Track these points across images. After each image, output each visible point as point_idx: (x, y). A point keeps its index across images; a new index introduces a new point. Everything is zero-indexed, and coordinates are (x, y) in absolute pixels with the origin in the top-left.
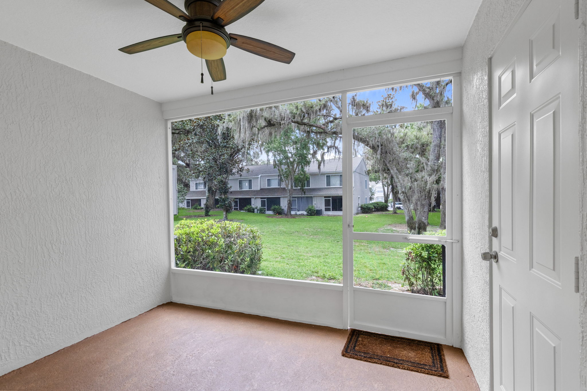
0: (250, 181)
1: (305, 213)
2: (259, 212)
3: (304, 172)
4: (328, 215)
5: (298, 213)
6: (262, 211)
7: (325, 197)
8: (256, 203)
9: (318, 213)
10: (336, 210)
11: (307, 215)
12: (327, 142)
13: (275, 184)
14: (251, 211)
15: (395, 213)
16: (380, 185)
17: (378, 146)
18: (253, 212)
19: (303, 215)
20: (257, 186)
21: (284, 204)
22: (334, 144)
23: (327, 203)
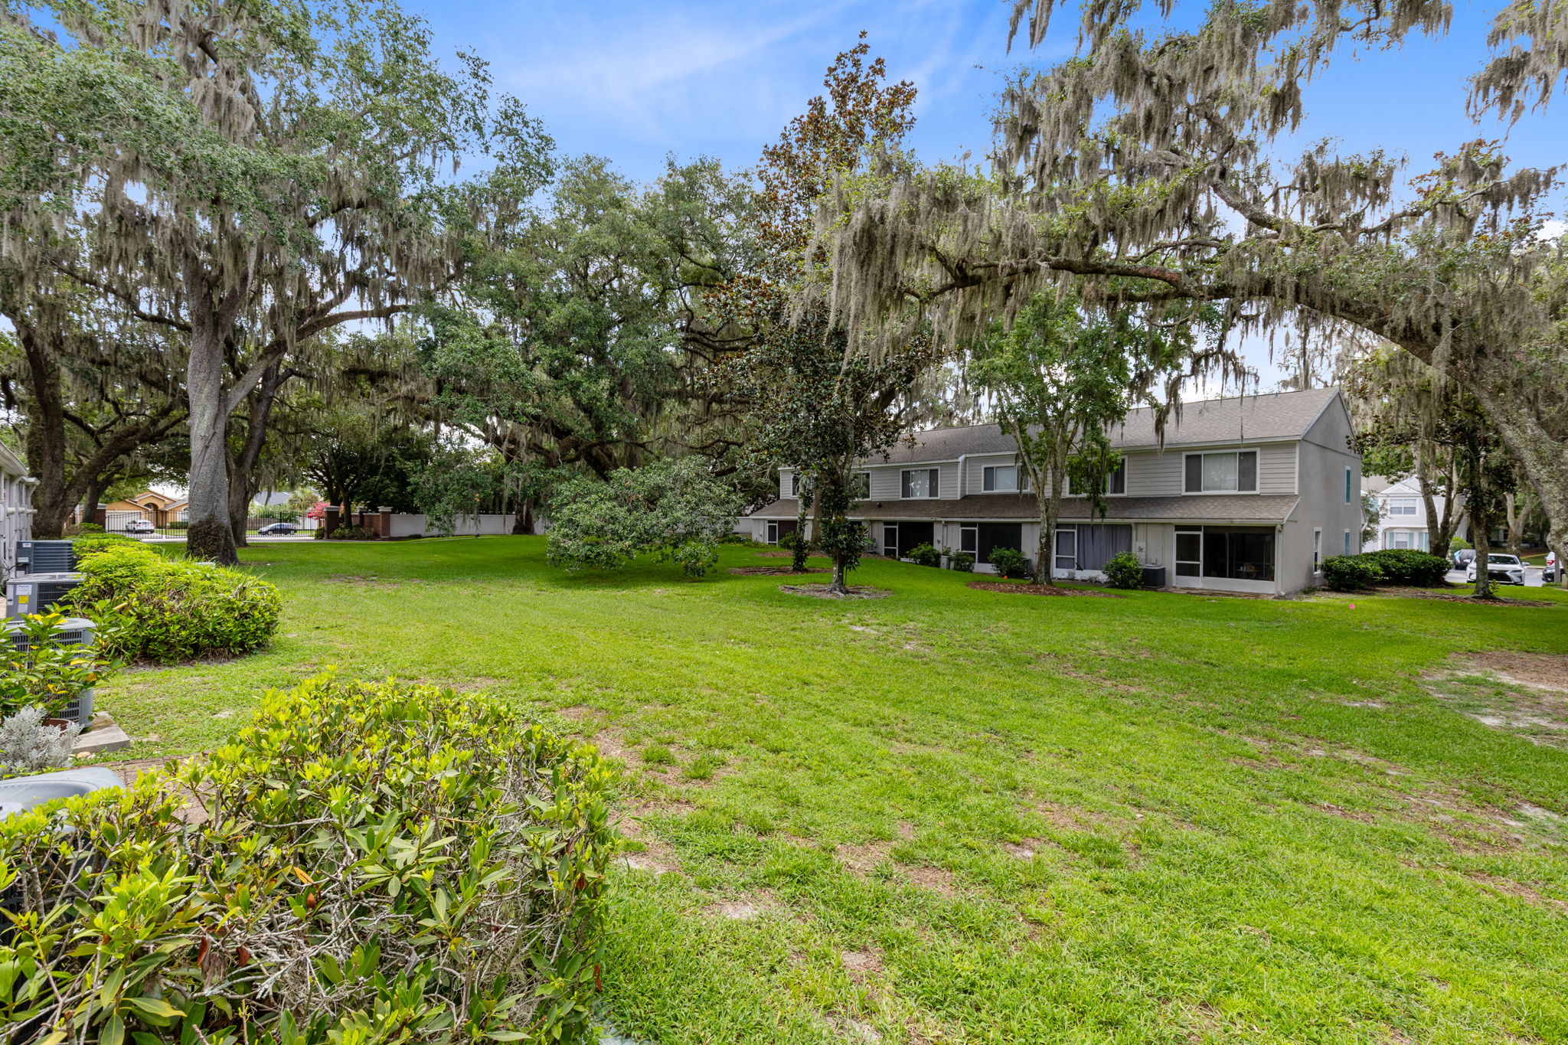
0: (933, 474)
1: (1103, 577)
2: (952, 564)
3: (1103, 445)
4: (1190, 592)
5: (1080, 575)
6: (962, 565)
7: (1178, 528)
8: (948, 539)
9: (1152, 580)
10: (1221, 573)
11: (1111, 585)
12: (1190, 340)
13: (1006, 484)
14: (931, 561)
15: (1487, 596)
16: (1411, 484)
17: (1437, 328)
18: (937, 564)
19: (1093, 583)
20: (951, 489)
21: (1030, 546)
22: (1221, 346)
23: (1186, 547)
